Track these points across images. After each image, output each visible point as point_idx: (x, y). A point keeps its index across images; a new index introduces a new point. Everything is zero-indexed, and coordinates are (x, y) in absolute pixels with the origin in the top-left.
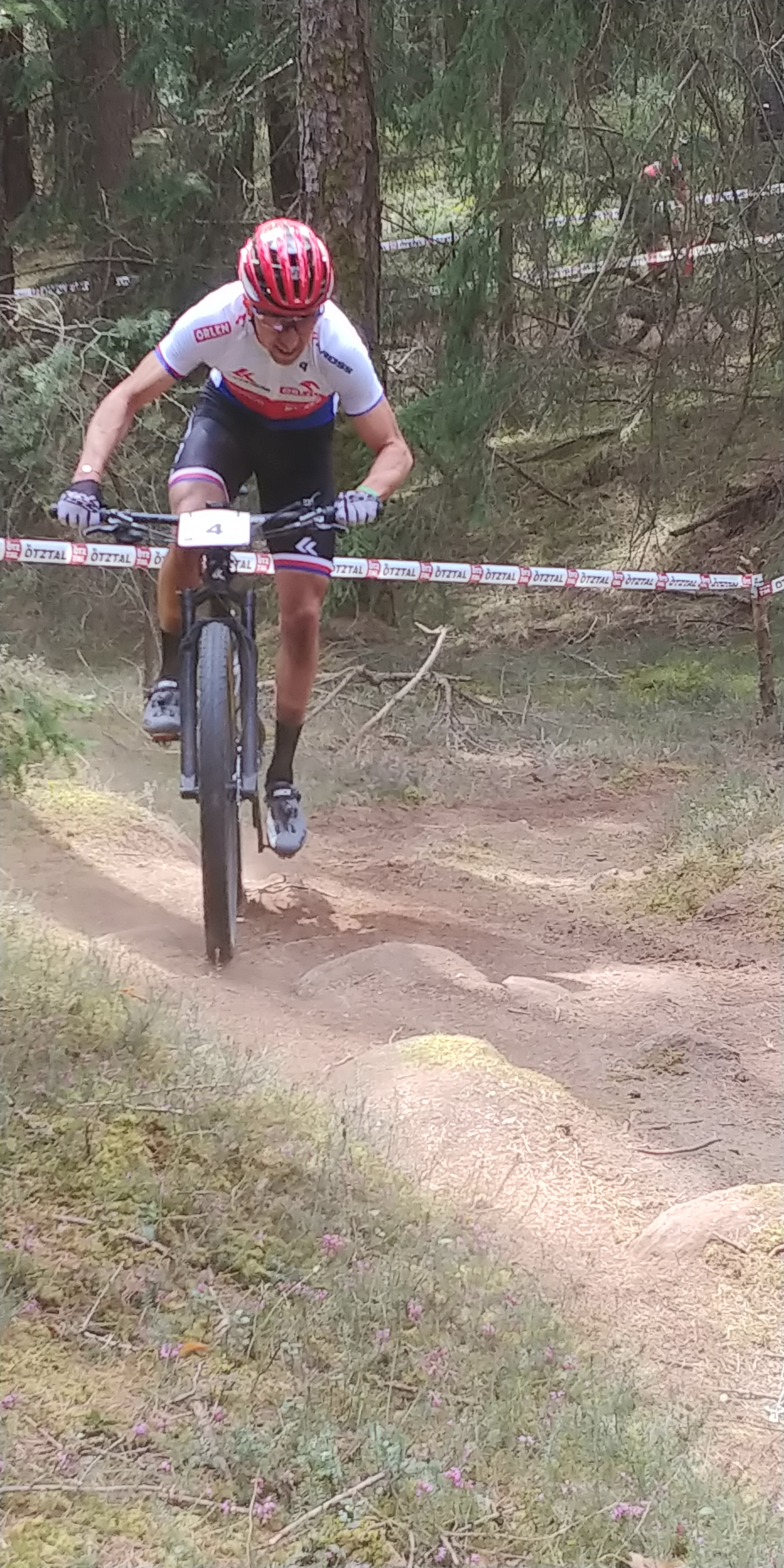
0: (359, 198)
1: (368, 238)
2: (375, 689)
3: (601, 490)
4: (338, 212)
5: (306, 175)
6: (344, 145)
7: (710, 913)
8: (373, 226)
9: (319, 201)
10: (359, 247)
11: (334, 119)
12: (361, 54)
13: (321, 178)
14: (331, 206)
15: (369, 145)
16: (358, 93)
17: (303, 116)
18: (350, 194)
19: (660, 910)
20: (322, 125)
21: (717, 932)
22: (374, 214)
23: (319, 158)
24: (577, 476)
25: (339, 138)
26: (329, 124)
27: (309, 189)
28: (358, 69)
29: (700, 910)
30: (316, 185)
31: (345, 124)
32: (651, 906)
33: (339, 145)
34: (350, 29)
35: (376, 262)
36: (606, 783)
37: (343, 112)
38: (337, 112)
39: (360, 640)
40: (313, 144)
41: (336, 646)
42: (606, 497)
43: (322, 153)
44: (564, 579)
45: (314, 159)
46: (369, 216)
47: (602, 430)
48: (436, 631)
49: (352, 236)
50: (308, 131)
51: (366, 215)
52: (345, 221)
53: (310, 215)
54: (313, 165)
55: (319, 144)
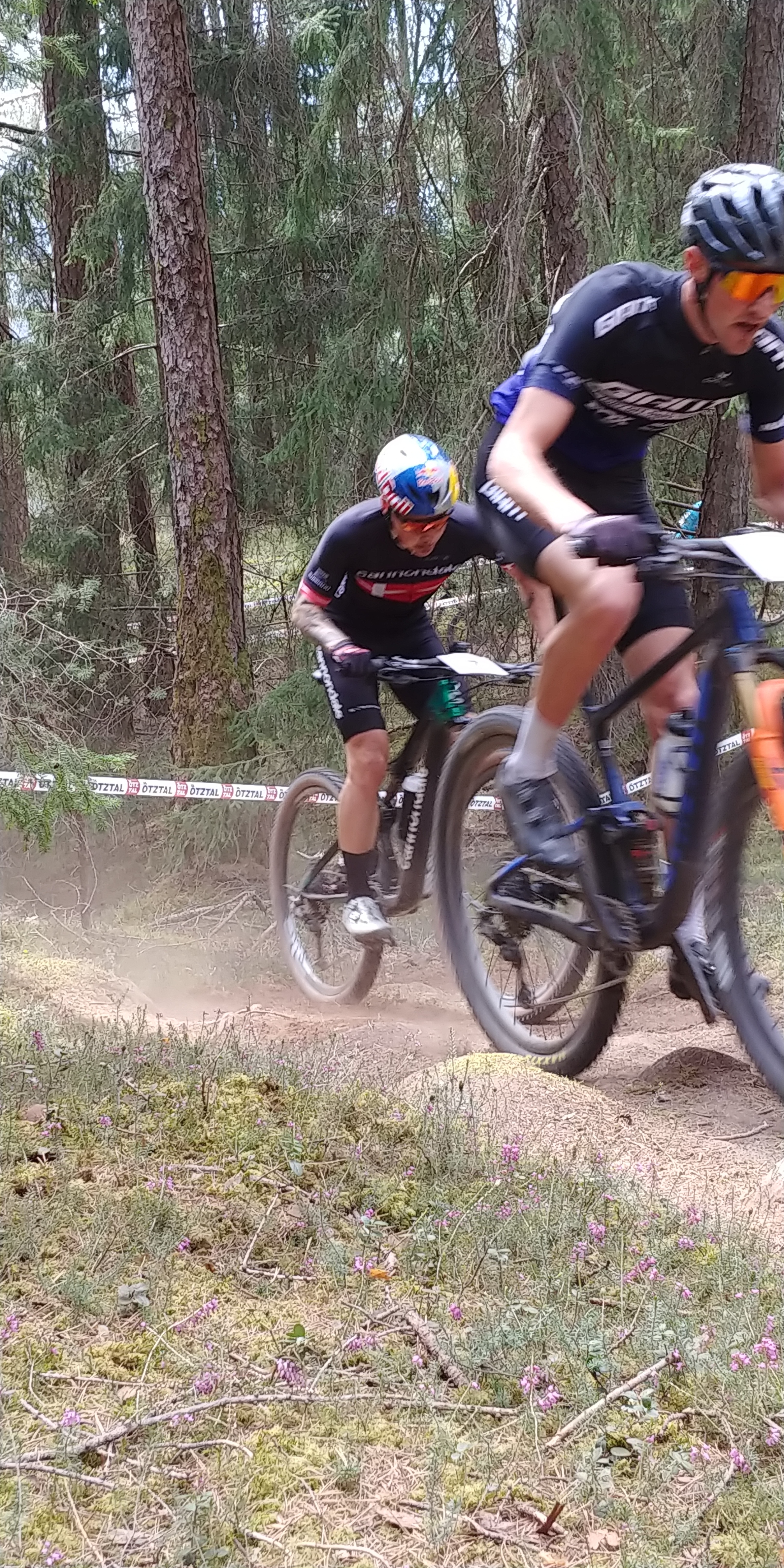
0: (223, 530)
1: (232, 560)
2: (262, 914)
4: (207, 540)
5: (180, 514)
6: (209, 488)
8: (235, 551)
9: (191, 532)
10: (226, 568)
11: (200, 468)
12: (218, 416)
13: (193, 515)
14: (201, 537)
16: (218, 448)
17: (174, 468)
18: (216, 527)
20: (190, 473)
22: (236, 542)
23: (189, 499)
25: (205, 483)
26: (197, 473)
27: (182, 525)
28: (217, 429)
30: (188, 520)
31: (209, 472)
33: (205, 488)
34: (208, 398)
35: (239, 579)
37: (206, 462)
38: (202, 463)
40: (184, 489)
41: (225, 886)
43: (191, 496)
45: (185, 501)
46: (232, 543)
49: (219, 559)
50: (179, 479)
51: (229, 542)
52: (213, 548)
53: (184, 545)
54: (185, 505)
55: (189, 488)
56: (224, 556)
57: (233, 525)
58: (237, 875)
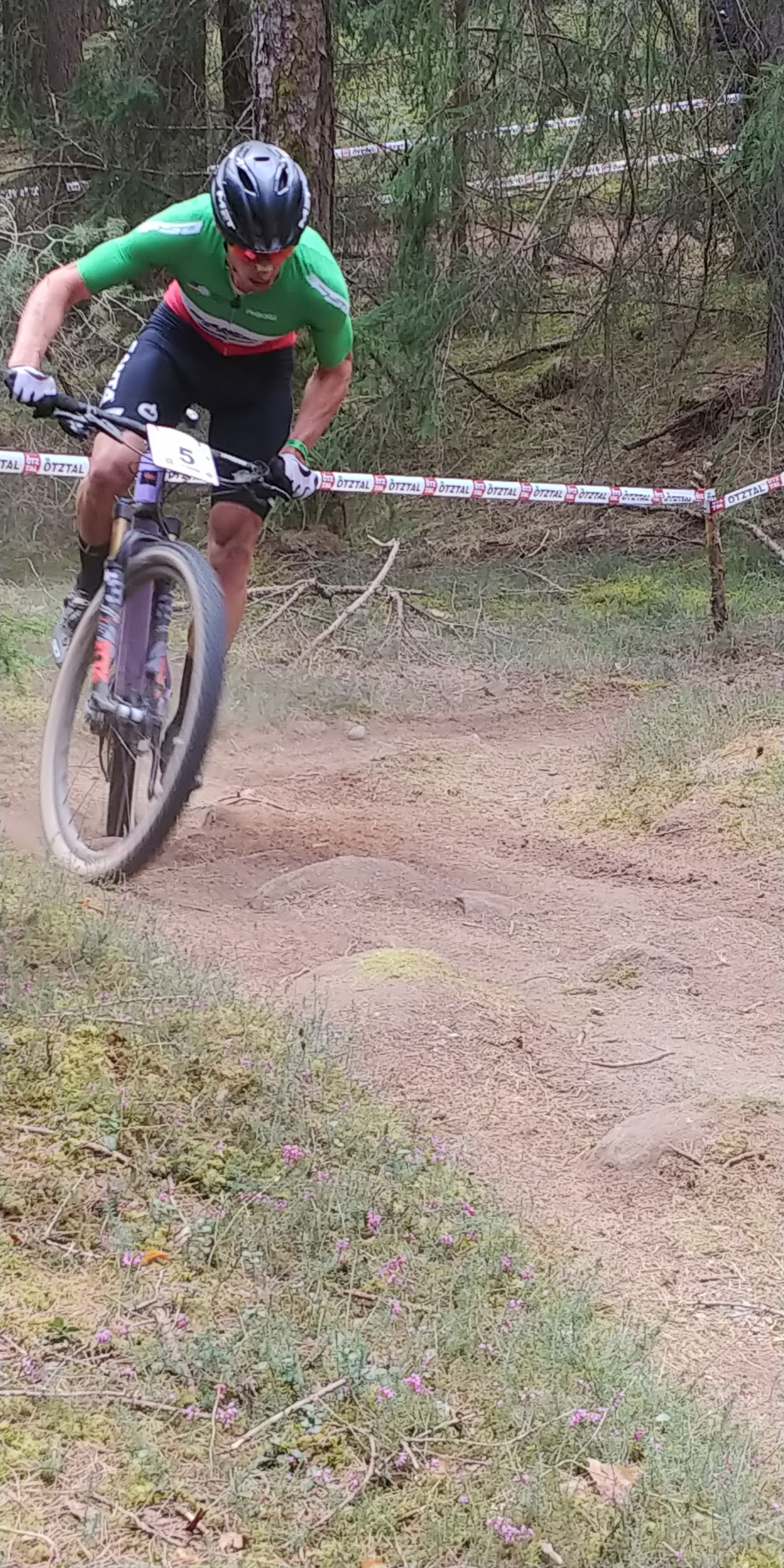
0: (313, 105)
1: (321, 145)
2: (327, 601)
3: (554, 402)
4: (292, 118)
5: (260, 81)
6: (297, 51)
7: (663, 828)
8: (327, 133)
9: (273, 107)
10: (313, 156)
11: (288, 25)
13: (275, 84)
14: (285, 113)
15: (324, 53)
17: (257, 21)
18: (304, 102)
19: (613, 824)
20: (276, 30)
21: (669, 847)
22: (328, 121)
23: (273, 63)
24: (530, 389)
25: (293, 44)
26: (283, 29)
27: (262, 96)
29: (653, 825)
30: (270, 90)
31: (299, 29)
32: (605, 821)
33: (293, 50)
35: (330, 170)
36: (557, 698)
37: (297, 16)
38: (292, 18)
39: (312, 553)
40: (267, 49)
41: (287, 559)
42: (559, 409)
43: (276, 59)
44: (518, 493)
45: (267, 64)
46: (323, 123)
47: (555, 342)
48: (389, 544)
49: (306, 143)
50: (262, 36)
51: (320, 122)
52: (298, 128)
53: (263, 122)
54: (267, 71)
55: (273, 49)
56: (311, 139)
57: (326, 99)
58: (303, 545)
